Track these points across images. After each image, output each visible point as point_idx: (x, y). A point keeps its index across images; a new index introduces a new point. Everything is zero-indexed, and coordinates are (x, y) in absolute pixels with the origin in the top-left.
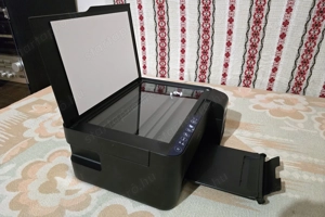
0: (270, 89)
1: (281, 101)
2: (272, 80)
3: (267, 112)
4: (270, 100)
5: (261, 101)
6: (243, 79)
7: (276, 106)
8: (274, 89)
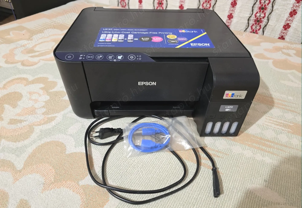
0: (282, 38)
1: (292, 52)
2: (287, 27)
3: (271, 61)
4: (278, 49)
5: (266, 50)
6: (252, 22)
7: (284, 57)
8: (287, 38)
